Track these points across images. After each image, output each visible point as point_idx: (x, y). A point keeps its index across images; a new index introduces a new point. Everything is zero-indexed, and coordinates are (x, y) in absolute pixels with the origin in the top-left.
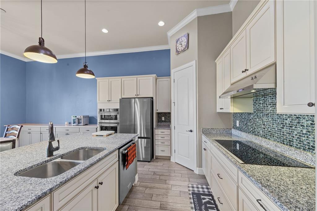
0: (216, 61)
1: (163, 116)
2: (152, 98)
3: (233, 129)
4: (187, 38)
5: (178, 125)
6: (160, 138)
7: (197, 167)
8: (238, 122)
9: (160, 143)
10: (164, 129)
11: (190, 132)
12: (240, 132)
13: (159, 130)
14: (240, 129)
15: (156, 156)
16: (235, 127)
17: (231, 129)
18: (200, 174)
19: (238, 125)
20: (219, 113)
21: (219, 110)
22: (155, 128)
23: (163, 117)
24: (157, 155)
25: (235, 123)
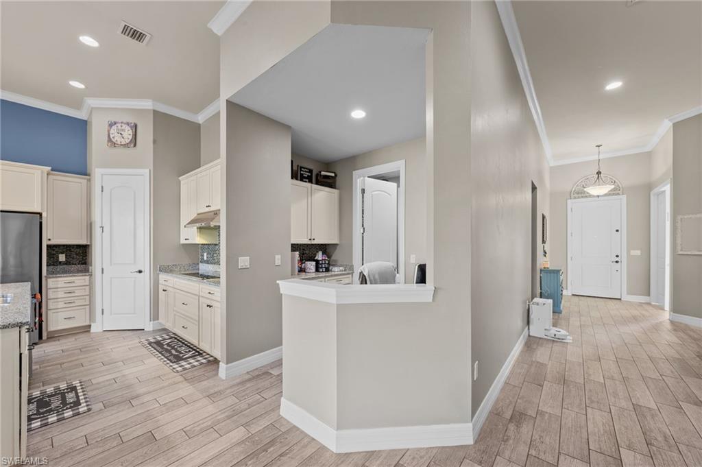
0: (180, 178)
1: (62, 253)
2: (40, 214)
3: (200, 264)
4: (134, 130)
5: (111, 265)
6: (61, 295)
7: (150, 321)
8: (205, 254)
9: (61, 305)
10: (74, 276)
11: (138, 274)
12: (207, 265)
13: (60, 279)
14: (207, 262)
15: (48, 333)
16: (203, 261)
17: (198, 264)
18: (155, 329)
19: (205, 258)
20: (183, 245)
21: (183, 241)
22: (46, 277)
23: (60, 255)
24: (51, 328)
25: (203, 255)
